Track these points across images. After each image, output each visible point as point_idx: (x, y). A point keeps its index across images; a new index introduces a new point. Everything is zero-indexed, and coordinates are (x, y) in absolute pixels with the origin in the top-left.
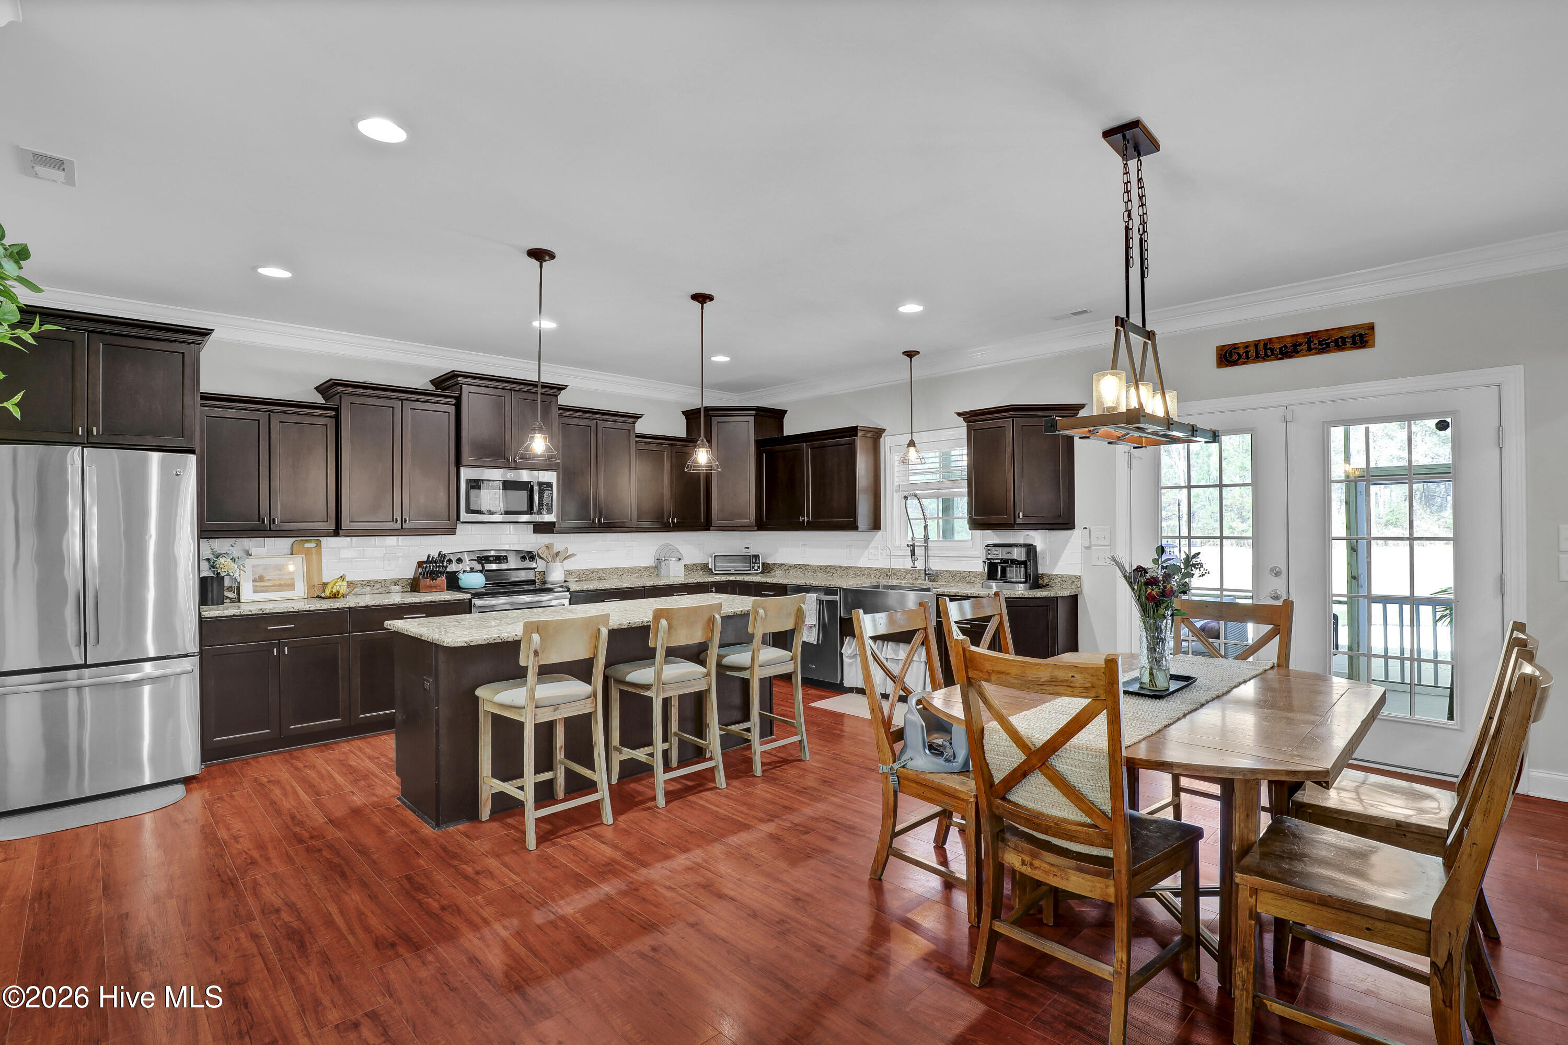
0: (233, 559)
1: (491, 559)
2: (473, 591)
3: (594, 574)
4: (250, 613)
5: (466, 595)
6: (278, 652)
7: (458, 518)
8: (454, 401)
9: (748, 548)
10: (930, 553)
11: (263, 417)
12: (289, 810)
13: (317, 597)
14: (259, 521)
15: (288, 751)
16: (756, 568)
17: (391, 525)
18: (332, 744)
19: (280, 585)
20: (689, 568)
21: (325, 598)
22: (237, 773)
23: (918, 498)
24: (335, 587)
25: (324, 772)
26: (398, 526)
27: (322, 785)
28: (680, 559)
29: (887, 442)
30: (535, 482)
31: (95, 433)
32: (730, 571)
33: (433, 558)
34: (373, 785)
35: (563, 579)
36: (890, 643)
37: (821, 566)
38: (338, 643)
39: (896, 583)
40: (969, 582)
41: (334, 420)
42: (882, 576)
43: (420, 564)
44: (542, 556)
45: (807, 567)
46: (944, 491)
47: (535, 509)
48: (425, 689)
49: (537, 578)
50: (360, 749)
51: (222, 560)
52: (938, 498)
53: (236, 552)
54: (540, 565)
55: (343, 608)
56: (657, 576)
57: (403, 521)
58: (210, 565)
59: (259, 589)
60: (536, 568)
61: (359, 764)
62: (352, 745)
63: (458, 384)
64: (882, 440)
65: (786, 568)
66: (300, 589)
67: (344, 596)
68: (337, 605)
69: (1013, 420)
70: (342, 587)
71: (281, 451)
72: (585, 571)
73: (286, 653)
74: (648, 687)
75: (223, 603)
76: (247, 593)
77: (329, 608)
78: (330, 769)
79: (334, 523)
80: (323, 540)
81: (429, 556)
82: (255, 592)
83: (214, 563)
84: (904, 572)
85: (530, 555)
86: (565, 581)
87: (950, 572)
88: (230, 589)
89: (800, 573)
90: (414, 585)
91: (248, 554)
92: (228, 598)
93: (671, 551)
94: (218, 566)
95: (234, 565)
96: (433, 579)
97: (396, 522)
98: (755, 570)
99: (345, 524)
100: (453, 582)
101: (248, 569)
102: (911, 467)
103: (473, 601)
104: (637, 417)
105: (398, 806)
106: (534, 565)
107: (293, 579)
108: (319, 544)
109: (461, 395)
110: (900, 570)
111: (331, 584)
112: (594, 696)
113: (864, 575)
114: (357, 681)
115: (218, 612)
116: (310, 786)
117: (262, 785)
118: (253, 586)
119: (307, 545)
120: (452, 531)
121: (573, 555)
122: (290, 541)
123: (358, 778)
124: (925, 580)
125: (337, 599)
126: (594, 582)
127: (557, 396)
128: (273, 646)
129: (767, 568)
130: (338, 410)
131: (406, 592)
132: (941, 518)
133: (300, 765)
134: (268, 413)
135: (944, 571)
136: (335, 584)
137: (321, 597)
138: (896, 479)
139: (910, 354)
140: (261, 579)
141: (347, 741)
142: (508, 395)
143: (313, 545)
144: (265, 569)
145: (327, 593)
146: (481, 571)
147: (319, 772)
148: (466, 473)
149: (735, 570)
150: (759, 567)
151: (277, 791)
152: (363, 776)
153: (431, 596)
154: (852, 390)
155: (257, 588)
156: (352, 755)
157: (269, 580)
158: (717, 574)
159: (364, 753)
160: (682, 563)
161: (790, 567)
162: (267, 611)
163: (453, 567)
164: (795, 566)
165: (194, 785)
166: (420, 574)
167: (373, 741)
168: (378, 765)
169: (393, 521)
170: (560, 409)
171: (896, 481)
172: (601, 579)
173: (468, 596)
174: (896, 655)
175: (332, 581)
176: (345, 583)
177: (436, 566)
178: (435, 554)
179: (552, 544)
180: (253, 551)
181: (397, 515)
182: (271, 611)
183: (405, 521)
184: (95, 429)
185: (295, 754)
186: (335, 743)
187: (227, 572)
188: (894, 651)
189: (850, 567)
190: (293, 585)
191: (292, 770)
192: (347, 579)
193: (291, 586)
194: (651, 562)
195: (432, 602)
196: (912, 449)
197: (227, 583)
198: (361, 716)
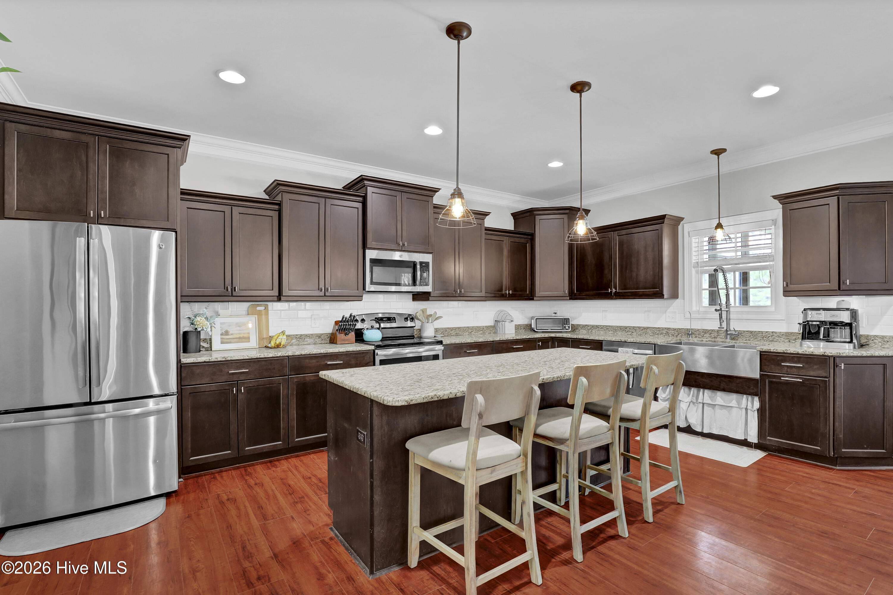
0: (207, 318)
1: (384, 319)
2: (376, 344)
3: (453, 331)
4: (216, 360)
5: (371, 347)
6: (237, 391)
7: (364, 289)
8: (362, 199)
9: (556, 313)
10: (732, 316)
11: (227, 209)
12: (241, 536)
13: (265, 347)
14: (224, 289)
15: (244, 467)
16: (567, 328)
17: (317, 293)
18: (275, 461)
19: (240, 338)
20: (518, 327)
21: (271, 348)
22: (205, 488)
23: (723, 271)
24: (278, 340)
25: (270, 492)
26: (322, 294)
27: (268, 507)
28: (512, 321)
29: (685, 228)
30: (418, 261)
31: (103, 216)
32: (548, 330)
33: (346, 318)
34: (308, 510)
35: (433, 335)
36: (706, 391)
37: (621, 327)
38: (281, 384)
39: (698, 340)
40: (772, 341)
41: (277, 212)
42: (680, 335)
43: (337, 323)
44: (419, 318)
45: (608, 327)
46: (741, 265)
47: (418, 283)
48: (360, 441)
49: (415, 334)
50: (296, 468)
51: (198, 319)
52: (734, 272)
53: (209, 313)
54: (417, 324)
55: (284, 357)
56: (495, 333)
57: (326, 290)
58: (190, 323)
59: (225, 341)
60: (415, 327)
61: (296, 484)
62: (289, 463)
63: (365, 186)
64: (680, 227)
65: (589, 328)
66: (253, 342)
67: (284, 347)
68: (279, 354)
69: (838, 198)
70: (283, 340)
71: (240, 236)
72: (447, 329)
73: (243, 392)
74: (562, 441)
75: (200, 351)
76: (216, 345)
77: (274, 356)
78: (274, 488)
79: (277, 291)
80: (270, 304)
81: (343, 317)
82: (222, 343)
83: (193, 321)
84: (703, 332)
85: (411, 317)
86: (435, 337)
87: (751, 332)
88: (205, 340)
89: (602, 332)
90: (332, 339)
91: (218, 315)
92: (203, 347)
93: (505, 315)
94: (195, 323)
95: (207, 322)
96: (346, 334)
97: (321, 291)
98: (566, 329)
99: (285, 292)
100: (359, 337)
101: (218, 325)
102: (718, 246)
103: (376, 351)
104: (486, 214)
105: (331, 539)
106: (413, 325)
107: (249, 333)
108: (266, 308)
109: (366, 194)
110: (698, 330)
111: (275, 337)
112: (524, 455)
113: (662, 334)
114: (293, 413)
115: (193, 359)
116: (259, 507)
117: (222, 503)
118: (221, 338)
119: (259, 308)
120: (359, 298)
121: (440, 317)
122: (246, 305)
123: (296, 500)
124: (727, 338)
125: (279, 349)
126: (453, 337)
127: (432, 197)
128: (232, 386)
129: (575, 328)
130: (279, 204)
131: (326, 343)
132: (737, 288)
133: (252, 482)
134: (231, 206)
135: (744, 332)
136: (277, 338)
137: (268, 347)
138: (694, 258)
139: (718, 152)
140: (227, 333)
141: (286, 459)
142: (398, 194)
143: (262, 308)
144: (230, 326)
145: (272, 344)
146: (379, 329)
147: (266, 491)
148: (371, 254)
149: (551, 330)
150: (569, 327)
151: (234, 512)
152: (299, 498)
153: (346, 347)
154: (654, 189)
155: (223, 340)
156: (290, 474)
157: (232, 334)
158: (537, 332)
159: (299, 472)
160: (513, 324)
161: (593, 327)
162: (229, 359)
163: (359, 326)
164: (597, 327)
165: (173, 499)
166: (337, 330)
167: (305, 459)
168: (310, 485)
169: (319, 290)
170: (434, 207)
171: (694, 259)
172: (457, 335)
173: (373, 347)
174: (712, 401)
175: (276, 335)
176: (285, 337)
177: (349, 324)
178: (347, 315)
179: (426, 309)
180: (221, 312)
181: (322, 286)
182: (232, 359)
183: (328, 290)
184: (102, 212)
185: (249, 469)
186: (278, 460)
187: (202, 328)
188: (710, 397)
189: (648, 328)
190: (249, 338)
191: (246, 486)
192: (287, 333)
193: (247, 339)
194: (491, 323)
195: (347, 352)
196: (719, 231)
197: (202, 336)
198: (296, 440)
